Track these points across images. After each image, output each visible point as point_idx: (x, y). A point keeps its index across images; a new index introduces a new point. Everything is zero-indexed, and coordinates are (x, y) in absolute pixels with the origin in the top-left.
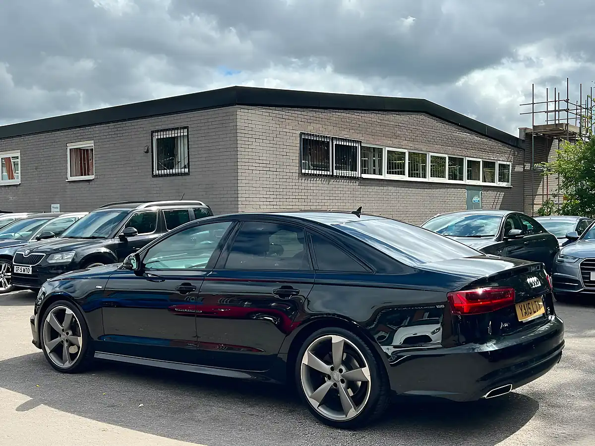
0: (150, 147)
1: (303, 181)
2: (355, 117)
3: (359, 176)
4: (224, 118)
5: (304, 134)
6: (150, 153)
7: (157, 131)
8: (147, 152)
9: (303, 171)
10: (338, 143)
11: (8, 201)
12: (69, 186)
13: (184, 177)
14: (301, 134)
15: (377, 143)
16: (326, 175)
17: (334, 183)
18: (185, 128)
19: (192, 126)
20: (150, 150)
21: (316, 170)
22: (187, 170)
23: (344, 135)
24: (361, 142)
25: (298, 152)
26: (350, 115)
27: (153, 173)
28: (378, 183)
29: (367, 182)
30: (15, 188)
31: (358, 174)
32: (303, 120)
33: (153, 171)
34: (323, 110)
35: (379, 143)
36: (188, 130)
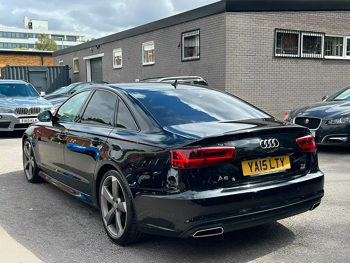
0: (181, 43)
1: (276, 62)
2: (321, 15)
3: (323, 57)
4: (219, 21)
5: (278, 29)
6: (180, 47)
7: (184, 33)
8: (179, 46)
9: (276, 55)
10: (305, 35)
11: (117, 77)
12: (143, 68)
13: (198, 61)
14: (276, 29)
15: (339, 33)
16: (295, 58)
17: (302, 63)
18: (198, 29)
19: (202, 28)
20: (181, 45)
21: (287, 54)
22: (199, 57)
23: (311, 28)
24: (324, 33)
25: (273, 42)
26: (316, 15)
27: (182, 60)
28: (338, 62)
29: (329, 61)
30: (120, 70)
31: (321, 56)
32: (277, 20)
33: (182, 58)
34: (294, 12)
35: (340, 33)
36: (199, 31)
